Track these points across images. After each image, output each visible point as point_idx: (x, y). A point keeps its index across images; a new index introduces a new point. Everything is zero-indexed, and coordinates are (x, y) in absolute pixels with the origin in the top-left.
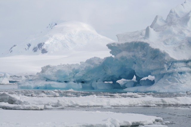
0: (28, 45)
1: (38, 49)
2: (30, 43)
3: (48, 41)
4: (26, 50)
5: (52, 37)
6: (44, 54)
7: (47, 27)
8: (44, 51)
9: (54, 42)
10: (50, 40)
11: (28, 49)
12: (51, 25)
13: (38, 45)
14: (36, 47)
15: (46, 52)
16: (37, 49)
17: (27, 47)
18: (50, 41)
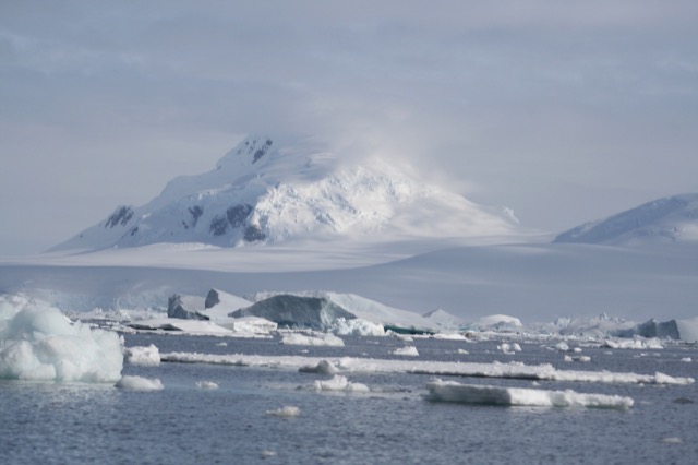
0: (192, 212)
1: (230, 226)
2: (198, 204)
3: (267, 200)
4: (186, 227)
5: (277, 187)
6: (253, 243)
7: (239, 152)
8: (253, 235)
9: (286, 205)
10: (272, 197)
11: (194, 224)
12: (251, 144)
13: (228, 212)
14: (223, 219)
15: (261, 237)
16: (226, 225)
17: (189, 218)
18: (274, 202)
